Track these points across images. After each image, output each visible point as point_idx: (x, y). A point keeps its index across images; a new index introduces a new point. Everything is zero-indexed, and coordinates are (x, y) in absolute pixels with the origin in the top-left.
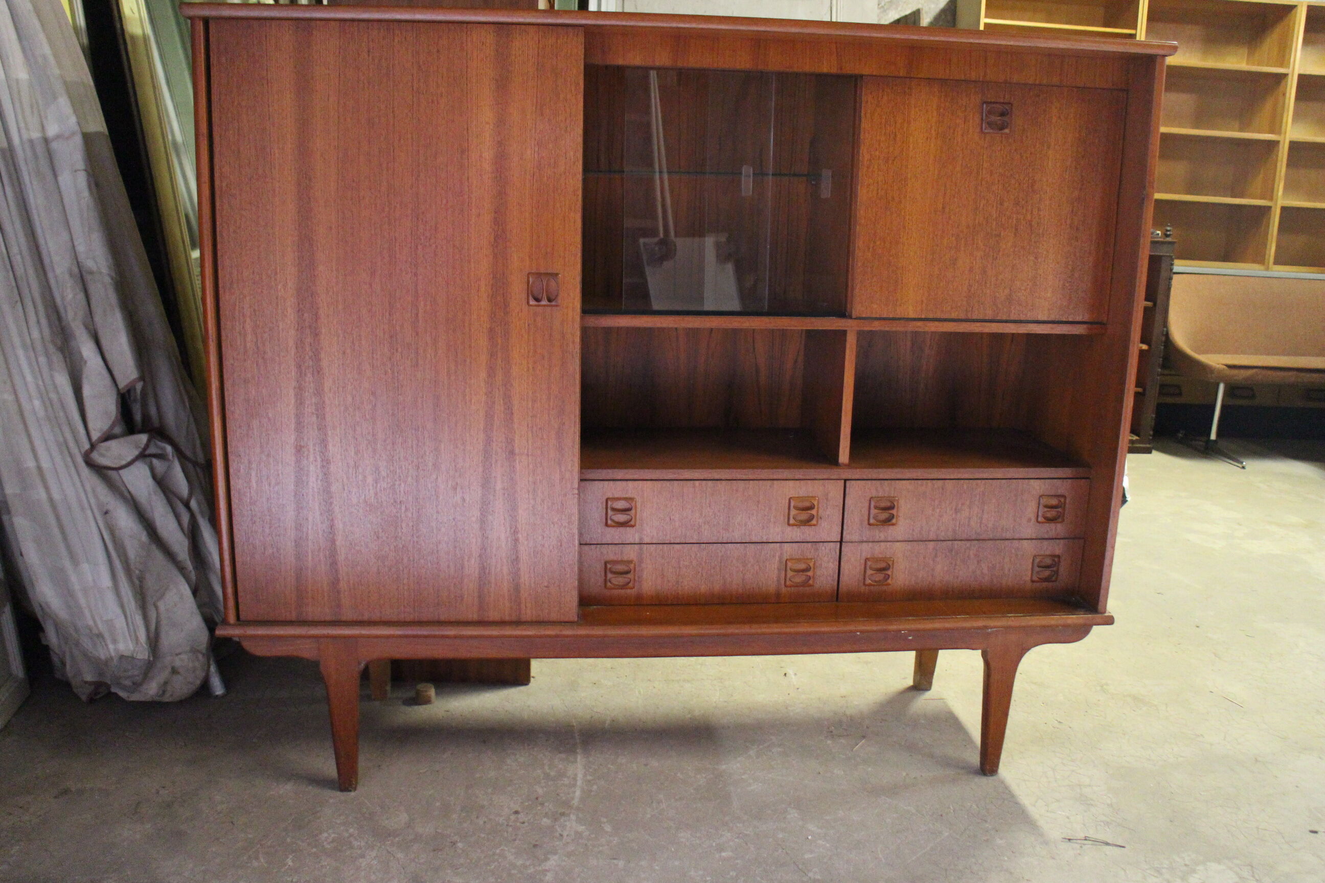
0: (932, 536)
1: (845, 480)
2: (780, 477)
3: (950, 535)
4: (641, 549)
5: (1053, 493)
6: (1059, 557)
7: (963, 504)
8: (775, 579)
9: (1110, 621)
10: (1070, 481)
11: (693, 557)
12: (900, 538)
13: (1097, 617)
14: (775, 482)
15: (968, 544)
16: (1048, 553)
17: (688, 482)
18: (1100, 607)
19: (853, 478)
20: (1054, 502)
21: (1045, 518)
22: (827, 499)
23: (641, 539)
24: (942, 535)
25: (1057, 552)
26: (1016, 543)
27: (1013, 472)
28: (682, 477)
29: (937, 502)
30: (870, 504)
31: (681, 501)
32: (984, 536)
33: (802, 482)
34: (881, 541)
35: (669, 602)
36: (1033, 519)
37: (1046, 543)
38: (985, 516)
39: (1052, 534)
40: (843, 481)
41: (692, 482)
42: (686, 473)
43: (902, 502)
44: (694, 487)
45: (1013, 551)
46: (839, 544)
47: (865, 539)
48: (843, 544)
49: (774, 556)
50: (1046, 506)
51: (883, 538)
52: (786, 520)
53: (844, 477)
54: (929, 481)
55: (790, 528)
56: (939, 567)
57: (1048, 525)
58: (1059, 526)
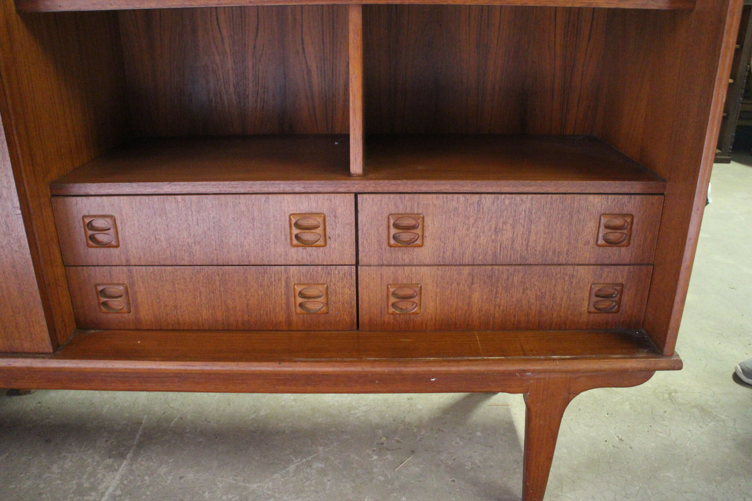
0: (467, 259)
1: (356, 195)
2: (276, 190)
3: (489, 259)
4: (130, 272)
5: (617, 211)
6: (622, 285)
7: (504, 223)
8: (284, 306)
9: (678, 366)
10: (638, 197)
11: (188, 280)
12: (427, 262)
13: (663, 362)
14: (270, 196)
15: (512, 269)
16: (608, 281)
17: (169, 197)
18: (666, 350)
19: (366, 191)
20: (618, 222)
21: (606, 240)
22: (335, 217)
23: (128, 261)
24: (479, 259)
25: (620, 281)
26: (570, 269)
27: (565, 185)
28: (162, 192)
29: (472, 220)
30: (389, 222)
31: (165, 218)
32: (531, 261)
33: (303, 195)
34: (405, 265)
35: (170, 327)
36: (592, 241)
37: (606, 269)
38: (533, 237)
39: (615, 259)
40: (353, 196)
41: (173, 197)
42: (166, 187)
43: (428, 221)
44: (177, 202)
45: (567, 278)
46: (354, 267)
47: (385, 262)
48: (359, 267)
49: (280, 280)
50: (607, 227)
51: (407, 261)
52: (289, 240)
53: (354, 190)
54: (461, 196)
55: (294, 250)
56: (476, 296)
57: (610, 248)
58: (623, 249)
